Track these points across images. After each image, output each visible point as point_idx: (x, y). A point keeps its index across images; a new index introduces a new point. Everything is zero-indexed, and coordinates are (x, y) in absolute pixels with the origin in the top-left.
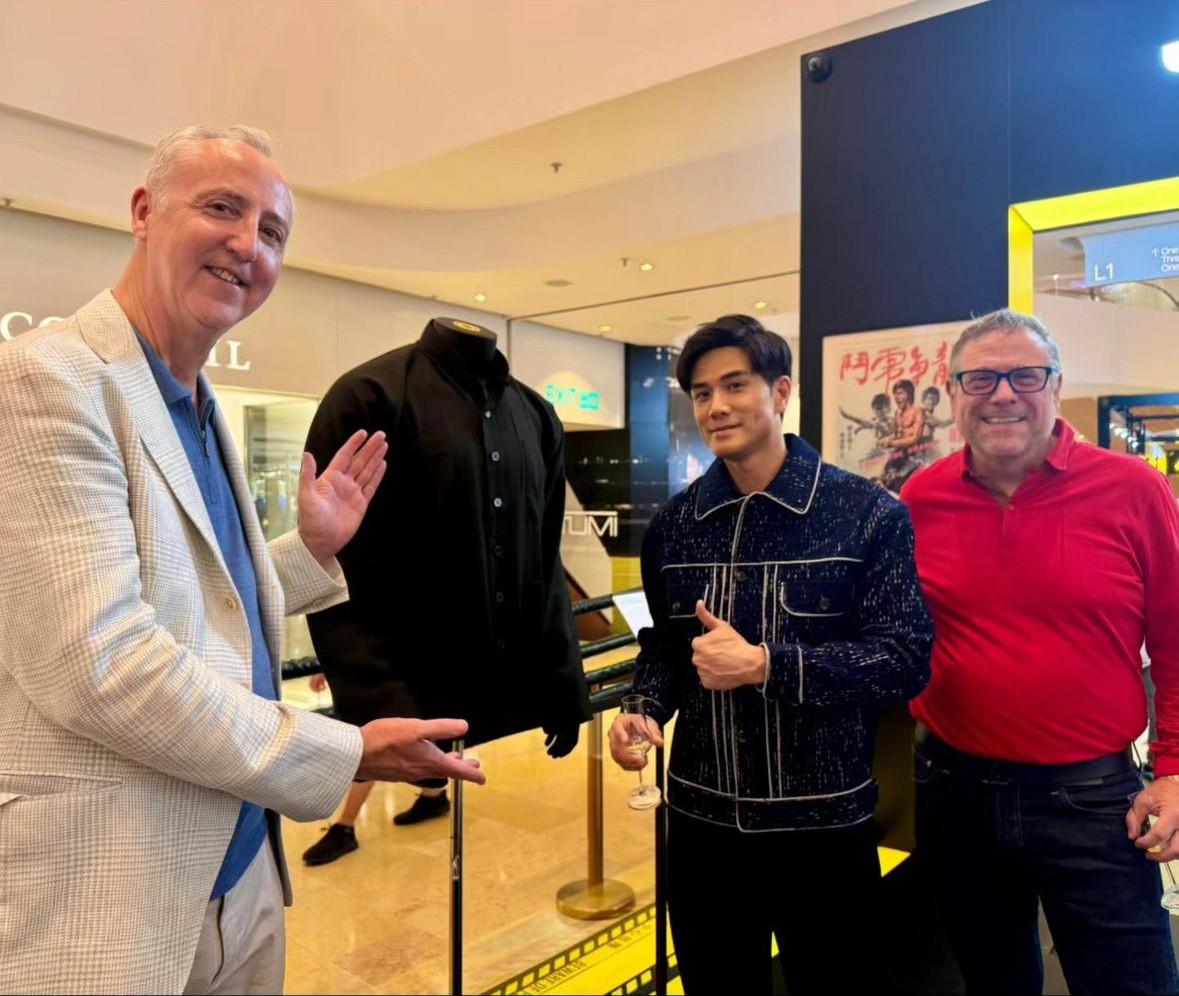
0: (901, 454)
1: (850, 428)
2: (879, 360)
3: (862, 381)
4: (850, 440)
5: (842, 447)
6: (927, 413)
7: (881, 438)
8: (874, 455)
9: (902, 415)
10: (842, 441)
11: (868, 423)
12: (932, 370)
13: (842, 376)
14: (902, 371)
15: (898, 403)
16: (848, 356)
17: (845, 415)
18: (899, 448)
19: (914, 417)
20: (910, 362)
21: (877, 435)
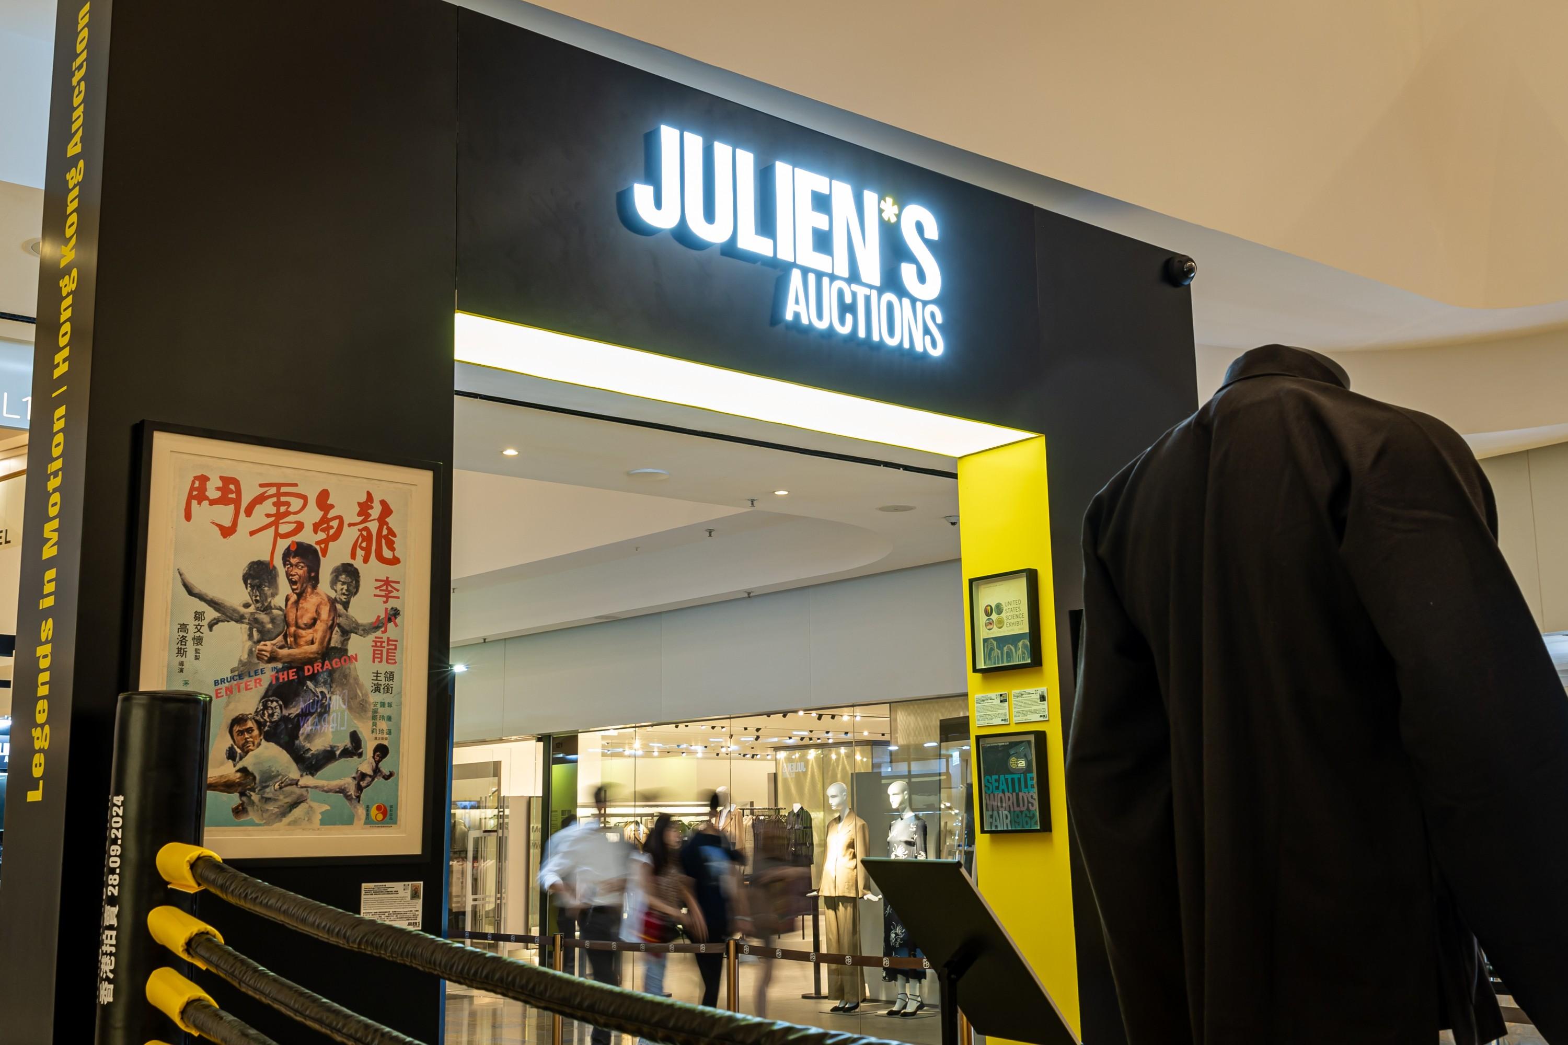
0: (292, 675)
1: (198, 616)
2: (260, 499)
3: (227, 532)
4: (199, 640)
5: (181, 652)
6: (339, 607)
7: (259, 642)
8: (243, 672)
9: (297, 603)
10: (183, 640)
11: (235, 611)
12: (350, 535)
13: (188, 517)
14: (300, 526)
15: (292, 583)
16: (204, 479)
17: (190, 591)
18: (290, 664)
19: (318, 612)
20: (312, 514)
21: (251, 636)
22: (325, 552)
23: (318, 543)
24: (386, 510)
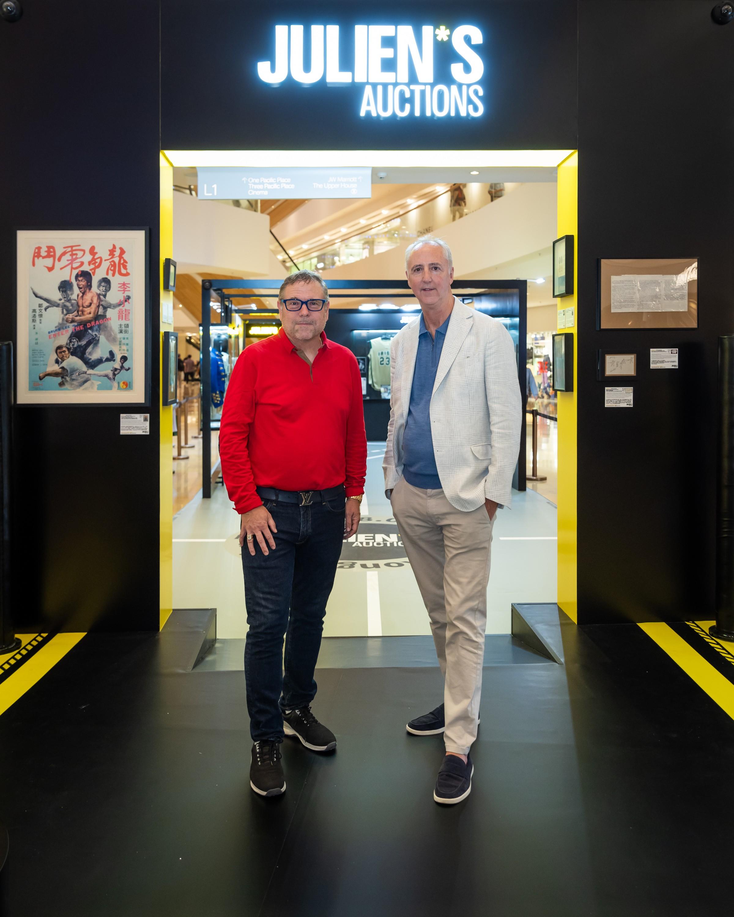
0: (82, 328)
1: (40, 305)
2: (64, 254)
3: (50, 269)
4: (41, 316)
5: (34, 321)
6: (102, 297)
7: (66, 314)
8: (60, 328)
9: (82, 297)
10: (34, 316)
11: (55, 302)
12: (105, 265)
13: (34, 264)
14: (82, 264)
15: (80, 288)
16: (39, 248)
17: (36, 296)
18: (81, 323)
19: (92, 300)
20: (88, 257)
21: (63, 312)
22: (94, 273)
23: (91, 270)
24: (122, 251)
